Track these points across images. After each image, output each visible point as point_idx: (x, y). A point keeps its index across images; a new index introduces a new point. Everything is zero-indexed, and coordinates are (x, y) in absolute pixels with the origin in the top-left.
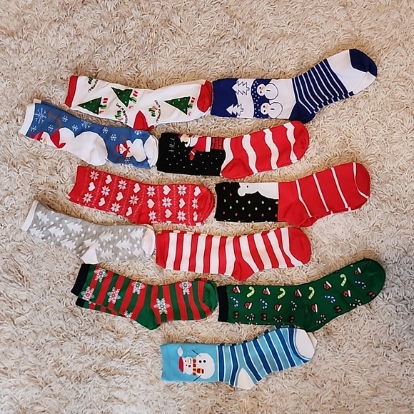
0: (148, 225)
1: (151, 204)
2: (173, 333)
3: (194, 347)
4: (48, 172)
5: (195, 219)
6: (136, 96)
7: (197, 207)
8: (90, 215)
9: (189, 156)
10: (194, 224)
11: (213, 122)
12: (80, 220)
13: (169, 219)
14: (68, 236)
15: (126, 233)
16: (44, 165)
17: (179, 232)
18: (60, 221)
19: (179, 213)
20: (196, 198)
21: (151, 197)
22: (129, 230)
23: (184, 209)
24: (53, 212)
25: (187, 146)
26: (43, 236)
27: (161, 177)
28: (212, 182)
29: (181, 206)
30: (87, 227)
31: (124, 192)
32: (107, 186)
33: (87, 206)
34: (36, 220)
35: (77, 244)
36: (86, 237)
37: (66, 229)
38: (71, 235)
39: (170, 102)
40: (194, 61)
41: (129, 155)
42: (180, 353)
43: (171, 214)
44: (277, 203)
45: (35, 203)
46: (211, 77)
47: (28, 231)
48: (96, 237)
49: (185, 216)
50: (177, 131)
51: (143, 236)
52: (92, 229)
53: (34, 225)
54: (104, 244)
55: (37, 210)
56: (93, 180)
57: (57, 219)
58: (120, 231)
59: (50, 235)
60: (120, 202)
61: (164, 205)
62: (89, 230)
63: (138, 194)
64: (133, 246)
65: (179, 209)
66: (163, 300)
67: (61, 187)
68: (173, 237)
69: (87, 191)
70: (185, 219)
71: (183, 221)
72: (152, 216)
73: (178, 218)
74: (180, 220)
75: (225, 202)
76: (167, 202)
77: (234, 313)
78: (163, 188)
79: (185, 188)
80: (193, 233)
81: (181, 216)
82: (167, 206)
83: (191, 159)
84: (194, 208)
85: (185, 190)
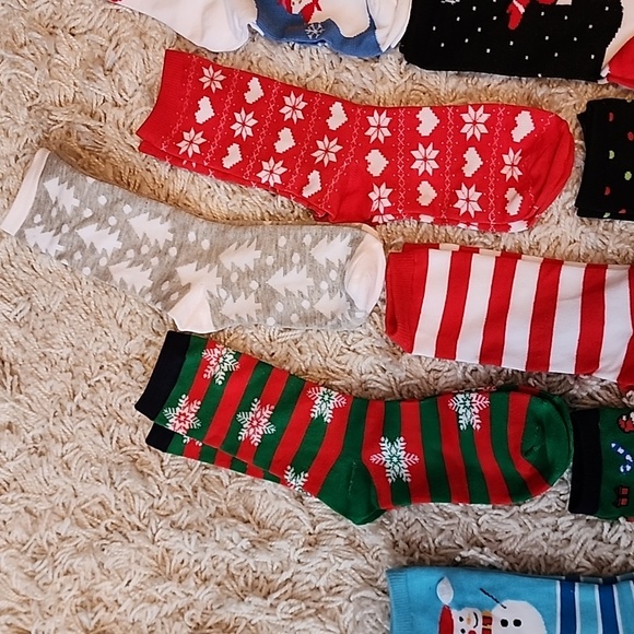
0: (366, 227)
1: (377, 163)
3: (488, 581)
4: (80, 71)
7: (517, 173)
8: (194, 195)
9: (505, 18)
10: (503, 223)
12: (165, 209)
13: (428, 210)
14: (131, 254)
15: (301, 248)
16: (70, 53)
17: (456, 248)
18: (111, 207)
19: (462, 193)
20: (516, 147)
21: (377, 145)
22: (308, 240)
23: (479, 180)
24: (91, 180)
26: (61, 249)
27: (409, 86)
28: (569, 99)
29: (469, 171)
30: (186, 228)
31: (297, 129)
32: (249, 108)
33: (188, 167)
34: (43, 203)
35: (156, 275)
36: (183, 257)
37: (125, 231)
38: (138, 251)
41: (317, 17)
42: (446, 596)
43: (433, 194)
45: (41, 157)
47: (21, 235)
48: (211, 257)
49: (479, 202)
51: (350, 258)
52: (200, 236)
53: (38, 219)
54: (234, 278)
55: (46, 173)
56: (208, 92)
57: (102, 200)
58: (282, 241)
59: (81, 247)
60: (287, 158)
61: (415, 166)
62: (192, 236)
63: (341, 134)
64: (317, 285)
65: (460, 180)
66: (400, 443)
67: (113, 113)
68: (439, 264)
69: (191, 124)
70: (479, 209)
71: (473, 214)
72: (380, 198)
73: (456, 206)
74: (462, 212)
75: (611, 157)
76: (425, 159)
77: (617, 489)
78: (418, 116)
79: (486, 116)
80: (499, 254)
81: (468, 200)
82: (425, 171)
83: (513, 25)
84: (508, 177)
85: (485, 124)
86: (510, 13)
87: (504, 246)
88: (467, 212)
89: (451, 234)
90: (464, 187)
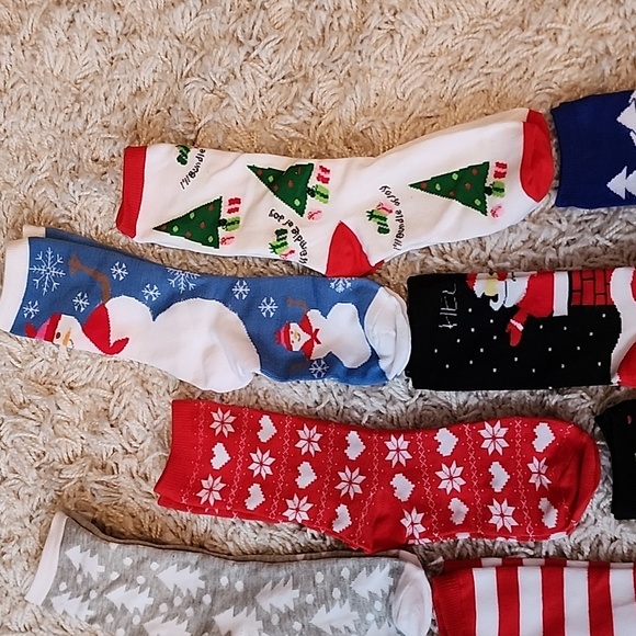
0: (403, 552)
1: (403, 487)
4: (86, 425)
5: (551, 520)
6: (326, 181)
7: (546, 481)
8: (218, 533)
9: (505, 336)
10: (543, 532)
11: (564, 226)
12: (193, 558)
13: (464, 527)
14: (164, 608)
15: (338, 581)
16: (71, 408)
17: (499, 561)
18: (139, 565)
19: (495, 508)
20: (540, 456)
21: (399, 468)
22: (346, 573)
23: (509, 494)
24: (114, 546)
25: (495, 306)
26: (92, 613)
27: (420, 403)
29: (498, 486)
30: (217, 573)
31: (316, 462)
32: (264, 447)
33: (211, 512)
34: (66, 572)
35: (192, 626)
36: (218, 604)
37: (154, 585)
38: (170, 602)
39: (427, 186)
40: (480, 61)
41: (318, 352)
43: (465, 509)
45: (59, 523)
46: (539, 99)
47: (48, 604)
48: (248, 598)
49: (515, 516)
50: (455, 264)
51: (393, 589)
52: (233, 577)
53: (63, 586)
54: (275, 620)
55: (66, 542)
56: (221, 438)
57: (128, 562)
58: (319, 577)
59: (112, 609)
60: (311, 493)
61: (442, 486)
62: (224, 581)
63: (361, 463)
64: (363, 618)
65: (491, 496)
67: (126, 464)
68: (485, 581)
69: (207, 470)
70: (516, 524)
71: (510, 529)
72: (412, 524)
73: (491, 522)
74: (498, 528)
76: (451, 478)
78: (436, 438)
79: (504, 430)
80: (542, 561)
81: (502, 515)
82: (453, 489)
83: (514, 343)
84: (538, 486)
85: (505, 438)
86: (510, 332)
87: (547, 553)
88: (504, 527)
89: (491, 545)
90: (495, 502)
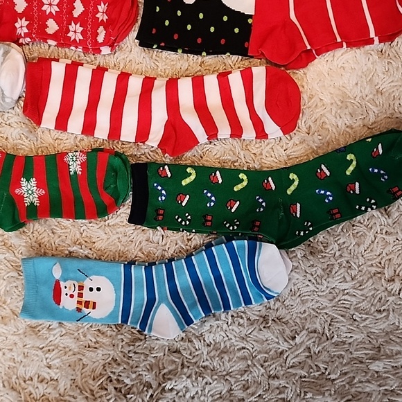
0: (13, 44)
1: (20, 4)
2: (46, 239)
3: (82, 265)
5: (101, 39)
7: (106, 17)
10: (97, 48)
13: (54, 36)
17: (70, 62)
19: (72, 27)
23: (82, 20)
29: (76, 14)
42: (57, 273)
43: (56, 27)
44: (250, 21)
49: (82, 33)
61: (44, 8)
65: (71, 19)
66: (33, 182)
68: (58, 71)
70: (82, 38)
71: (78, 41)
72: (21, 27)
73: (68, 35)
74: (72, 39)
75: (157, 11)
76: (50, 5)
77: (157, 210)
80: (95, 68)
81: (75, 32)
82: (51, 12)
84: (100, 20)
87: (99, 63)
88: (75, 39)
90: (73, 23)
